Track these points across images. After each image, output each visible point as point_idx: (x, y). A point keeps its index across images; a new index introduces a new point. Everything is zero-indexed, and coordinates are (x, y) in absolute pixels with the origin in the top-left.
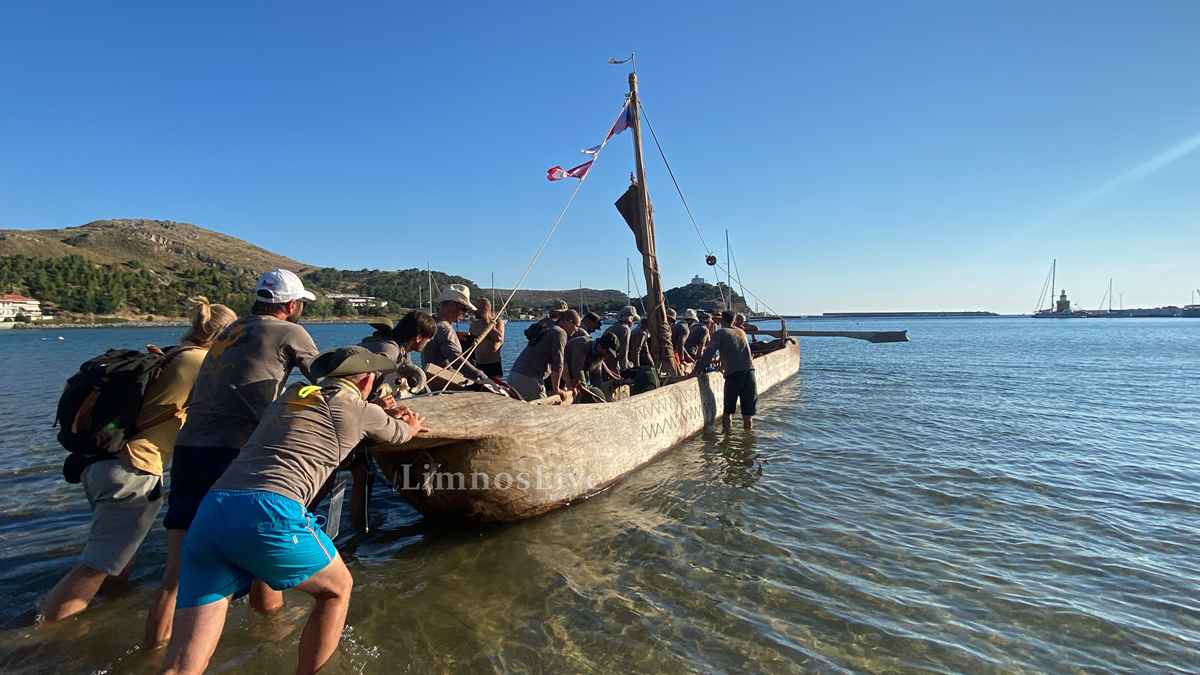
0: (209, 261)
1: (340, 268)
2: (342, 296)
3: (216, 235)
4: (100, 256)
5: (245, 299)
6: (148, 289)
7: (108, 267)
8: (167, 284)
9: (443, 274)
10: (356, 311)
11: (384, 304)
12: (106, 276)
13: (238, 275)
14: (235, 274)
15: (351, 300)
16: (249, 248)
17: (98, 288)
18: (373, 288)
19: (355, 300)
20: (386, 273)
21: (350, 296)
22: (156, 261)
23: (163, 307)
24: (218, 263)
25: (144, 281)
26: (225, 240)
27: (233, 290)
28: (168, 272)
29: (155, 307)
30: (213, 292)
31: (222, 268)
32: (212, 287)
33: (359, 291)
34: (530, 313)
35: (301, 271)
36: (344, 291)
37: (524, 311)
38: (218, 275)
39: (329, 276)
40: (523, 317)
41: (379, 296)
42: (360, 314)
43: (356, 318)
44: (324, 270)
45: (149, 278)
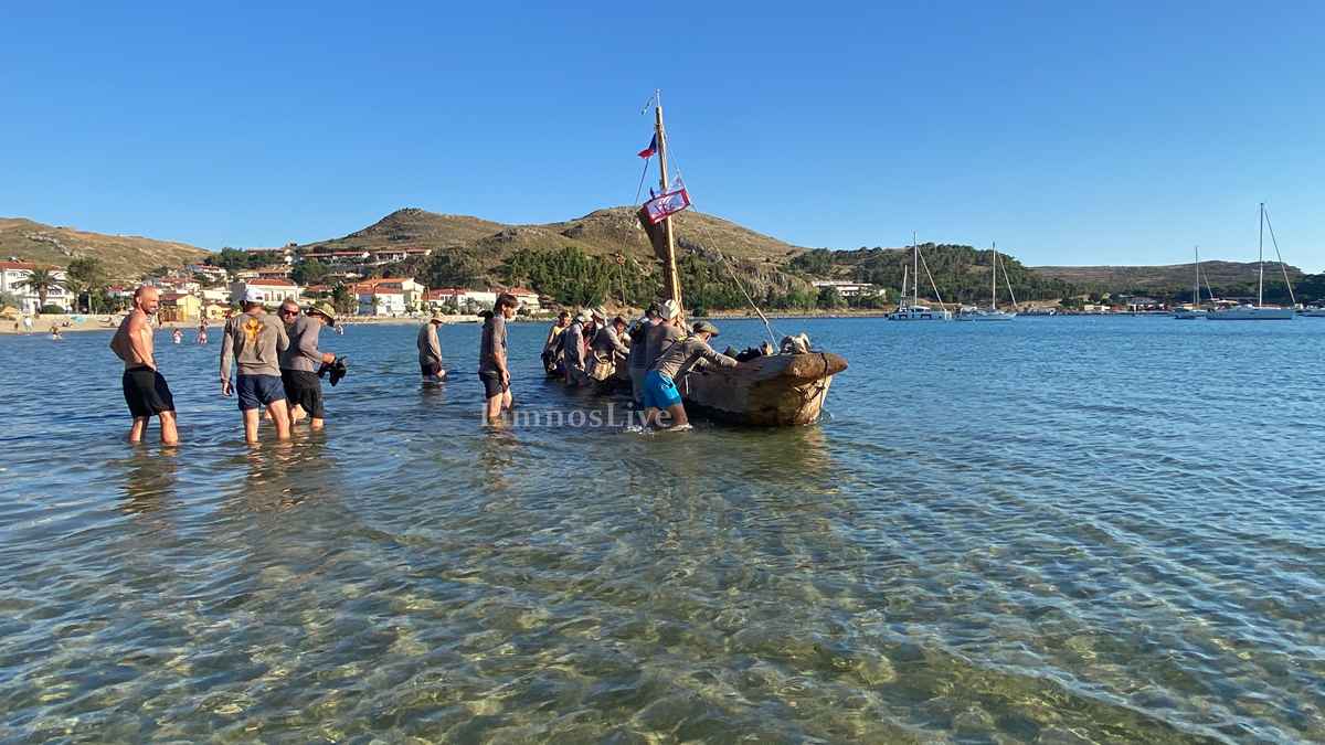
0: (690, 247)
1: (832, 249)
2: (832, 283)
3: (704, 218)
4: (591, 247)
5: (721, 289)
6: (630, 281)
7: (597, 258)
8: (648, 275)
9: (968, 249)
10: (845, 302)
11: (882, 292)
12: (594, 268)
13: (717, 261)
14: (713, 261)
15: (840, 289)
16: (735, 230)
17: (587, 281)
18: (871, 272)
19: (845, 288)
20: (890, 251)
21: (840, 283)
22: (639, 250)
23: (641, 299)
24: (698, 249)
25: (627, 271)
26: (712, 223)
27: (711, 280)
28: (650, 261)
29: (636, 299)
30: (691, 282)
31: (701, 254)
32: (690, 277)
33: (853, 276)
34: (1104, 302)
35: (788, 254)
36: (837, 277)
37: (1094, 298)
38: (697, 263)
39: (819, 258)
40: (1089, 308)
41: (878, 282)
42: (851, 305)
43: (845, 311)
44: (814, 252)
45: (632, 269)
